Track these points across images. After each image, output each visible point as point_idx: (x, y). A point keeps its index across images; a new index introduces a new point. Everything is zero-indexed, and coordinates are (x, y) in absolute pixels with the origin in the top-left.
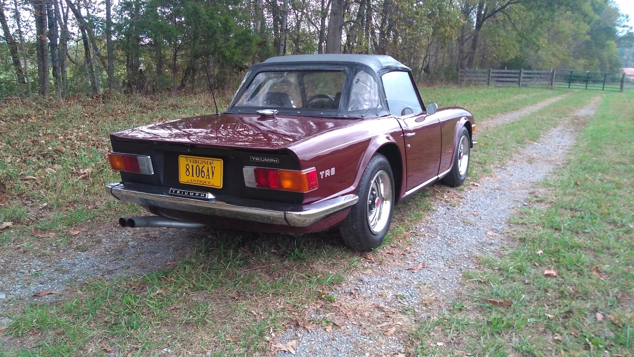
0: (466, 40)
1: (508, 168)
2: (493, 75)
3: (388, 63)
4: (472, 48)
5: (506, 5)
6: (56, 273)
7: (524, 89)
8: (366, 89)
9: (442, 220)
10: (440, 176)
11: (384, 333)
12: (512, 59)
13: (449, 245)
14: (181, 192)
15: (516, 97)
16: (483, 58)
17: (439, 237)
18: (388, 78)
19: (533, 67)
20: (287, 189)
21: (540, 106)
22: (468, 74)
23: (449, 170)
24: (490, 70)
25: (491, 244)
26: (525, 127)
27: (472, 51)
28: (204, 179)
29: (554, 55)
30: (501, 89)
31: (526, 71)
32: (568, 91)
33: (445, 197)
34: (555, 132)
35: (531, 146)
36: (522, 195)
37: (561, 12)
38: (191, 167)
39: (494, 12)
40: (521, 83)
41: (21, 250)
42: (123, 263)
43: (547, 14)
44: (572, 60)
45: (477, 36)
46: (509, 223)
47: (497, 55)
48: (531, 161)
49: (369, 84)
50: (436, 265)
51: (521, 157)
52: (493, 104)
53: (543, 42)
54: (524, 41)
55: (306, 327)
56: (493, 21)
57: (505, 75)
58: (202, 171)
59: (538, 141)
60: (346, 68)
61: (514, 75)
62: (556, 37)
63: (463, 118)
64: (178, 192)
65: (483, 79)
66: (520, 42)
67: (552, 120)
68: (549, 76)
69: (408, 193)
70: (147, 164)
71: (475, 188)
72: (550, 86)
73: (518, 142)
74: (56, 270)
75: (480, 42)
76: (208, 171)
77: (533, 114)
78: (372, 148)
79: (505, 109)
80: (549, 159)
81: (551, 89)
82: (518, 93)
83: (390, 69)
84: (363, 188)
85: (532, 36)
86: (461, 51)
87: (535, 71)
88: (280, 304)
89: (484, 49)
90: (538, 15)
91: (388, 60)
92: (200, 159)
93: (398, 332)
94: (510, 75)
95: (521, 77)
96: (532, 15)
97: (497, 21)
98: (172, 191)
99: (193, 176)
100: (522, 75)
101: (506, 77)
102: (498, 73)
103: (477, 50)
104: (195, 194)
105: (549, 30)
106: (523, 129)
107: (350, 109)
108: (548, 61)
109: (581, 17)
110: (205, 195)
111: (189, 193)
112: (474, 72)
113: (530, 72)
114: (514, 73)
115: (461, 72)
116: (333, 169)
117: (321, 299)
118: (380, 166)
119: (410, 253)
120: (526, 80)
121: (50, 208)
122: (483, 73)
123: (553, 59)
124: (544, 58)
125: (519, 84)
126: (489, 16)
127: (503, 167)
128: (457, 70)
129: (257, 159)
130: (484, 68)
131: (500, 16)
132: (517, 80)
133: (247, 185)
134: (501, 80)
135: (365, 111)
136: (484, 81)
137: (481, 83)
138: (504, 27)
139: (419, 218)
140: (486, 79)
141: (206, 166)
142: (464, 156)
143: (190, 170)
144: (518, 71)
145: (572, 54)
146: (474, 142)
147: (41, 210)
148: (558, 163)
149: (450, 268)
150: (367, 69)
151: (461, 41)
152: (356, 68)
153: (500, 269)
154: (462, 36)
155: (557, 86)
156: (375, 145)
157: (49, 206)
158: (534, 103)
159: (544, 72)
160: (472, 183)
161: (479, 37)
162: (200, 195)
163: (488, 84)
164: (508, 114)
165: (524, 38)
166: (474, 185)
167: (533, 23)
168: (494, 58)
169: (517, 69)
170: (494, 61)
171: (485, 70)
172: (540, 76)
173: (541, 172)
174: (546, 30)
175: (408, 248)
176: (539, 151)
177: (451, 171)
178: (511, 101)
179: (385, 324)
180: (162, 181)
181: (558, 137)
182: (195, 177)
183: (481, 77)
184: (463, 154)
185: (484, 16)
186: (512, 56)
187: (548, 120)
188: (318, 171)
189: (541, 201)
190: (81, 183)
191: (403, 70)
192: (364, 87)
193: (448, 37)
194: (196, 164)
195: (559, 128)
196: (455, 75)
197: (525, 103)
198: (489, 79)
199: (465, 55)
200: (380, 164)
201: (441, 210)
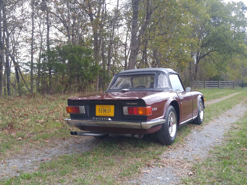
0: (192, 68)
1: (220, 119)
2: (207, 83)
3: (170, 71)
4: (195, 72)
5: (209, 52)
6: (46, 154)
7: (221, 90)
8: (164, 80)
9: (196, 136)
10: (193, 118)
11: (183, 168)
12: (214, 76)
13: (201, 143)
14: (98, 119)
15: (218, 93)
16: (201, 76)
17: (196, 141)
18: (171, 76)
19: (224, 80)
20: (141, 114)
21: (230, 96)
22: (195, 84)
23: (196, 116)
24: (205, 81)
25: (218, 143)
26: (224, 104)
27: (195, 73)
28: (106, 113)
29: (233, 74)
30: (211, 90)
31: (222, 82)
32: (242, 90)
33: (196, 128)
34: (238, 106)
35: (229, 111)
36: (228, 127)
37: (234, 55)
38: (101, 109)
39: (204, 56)
40: (220, 87)
41: (29, 147)
42: (70, 151)
43: (229, 56)
44: (242, 77)
45: (197, 66)
46: (224, 136)
47: (207, 75)
48: (229, 116)
49: (165, 78)
50: (197, 149)
51: (225, 115)
52: (208, 96)
53: (228, 68)
54: (219, 68)
55: (152, 166)
56: (204, 60)
57: (212, 84)
58: (105, 110)
59: (231, 109)
60: (155, 73)
61: (216, 84)
62: (234, 66)
63: (200, 95)
64: (97, 119)
65: (202, 85)
66: (217, 69)
67: (236, 101)
68: (232, 84)
69: (182, 123)
70: (82, 109)
71: (207, 125)
72: (233, 88)
73: (223, 109)
74: (45, 153)
75: (199, 68)
76: (108, 110)
77: (227, 99)
78: (169, 102)
79: (214, 98)
80: (237, 115)
81: (234, 89)
82: (219, 91)
83: (171, 73)
84: (166, 117)
85: (223, 65)
86: (190, 73)
87: (225, 82)
88: (140, 160)
89: (201, 72)
90: (225, 57)
91: (170, 70)
92: (105, 106)
93: (188, 168)
94: (214, 83)
95: (220, 84)
96: (222, 57)
97: (206, 60)
98: (94, 119)
99: (102, 112)
100: (220, 83)
101: (213, 84)
102: (208, 83)
103: (198, 73)
104: (104, 119)
105: (230, 63)
106: (224, 105)
107: (158, 88)
108: (231, 77)
109: (244, 57)
110: (108, 119)
111: (101, 119)
112: (197, 83)
113: (223, 82)
114: (216, 83)
115: (191, 83)
116: (156, 108)
117: (155, 158)
118: (172, 110)
119: (186, 146)
120: (222, 85)
121: (33, 134)
122: (202, 83)
123: (233, 76)
124: (229, 75)
125: (219, 88)
126: (202, 57)
127: (217, 118)
128: (189, 82)
129: (129, 104)
130: (201, 81)
131: (207, 57)
132: (218, 85)
133: (124, 114)
134: (210, 86)
135: (164, 88)
136: (202, 86)
137: (201, 87)
138: (209, 62)
139: (186, 135)
140: (203, 85)
141: (107, 108)
142: (202, 111)
143: (101, 111)
144: (218, 82)
145: (242, 74)
146: (205, 106)
147: (30, 134)
148: (242, 117)
149: (203, 150)
150: (163, 73)
151: (190, 68)
152: (159, 73)
153: (223, 149)
154: (190, 67)
155: (236, 88)
156: (170, 101)
157: (33, 133)
158: (227, 95)
159: (230, 82)
160: (206, 123)
161: (198, 67)
162: (106, 119)
163: (204, 88)
164: (216, 99)
165: (219, 67)
166: (206, 124)
167: (222, 60)
168: (206, 76)
169: (217, 81)
170: (206, 77)
171: (202, 82)
172: (228, 84)
173: (235, 120)
174: (229, 63)
175: (185, 144)
176: (232, 112)
177: (197, 116)
178: (216, 94)
179: (182, 165)
180: (88, 116)
181: (240, 107)
182: (103, 113)
183: (200, 84)
184: (201, 111)
185: (200, 57)
186: (214, 75)
187: (234, 101)
188: (152, 108)
189: (236, 129)
190: (41, 125)
191: (176, 74)
192: (163, 79)
193: (184, 67)
194: (103, 108)
195: (240, 104)
196: (188, 84)
197: (223, 95)
198: (205, 86)
199: (192, 75)
200: (172, 109)
201: (195, 133)
